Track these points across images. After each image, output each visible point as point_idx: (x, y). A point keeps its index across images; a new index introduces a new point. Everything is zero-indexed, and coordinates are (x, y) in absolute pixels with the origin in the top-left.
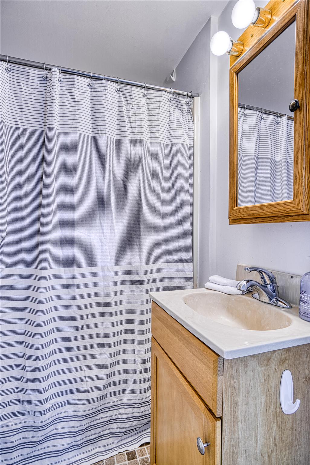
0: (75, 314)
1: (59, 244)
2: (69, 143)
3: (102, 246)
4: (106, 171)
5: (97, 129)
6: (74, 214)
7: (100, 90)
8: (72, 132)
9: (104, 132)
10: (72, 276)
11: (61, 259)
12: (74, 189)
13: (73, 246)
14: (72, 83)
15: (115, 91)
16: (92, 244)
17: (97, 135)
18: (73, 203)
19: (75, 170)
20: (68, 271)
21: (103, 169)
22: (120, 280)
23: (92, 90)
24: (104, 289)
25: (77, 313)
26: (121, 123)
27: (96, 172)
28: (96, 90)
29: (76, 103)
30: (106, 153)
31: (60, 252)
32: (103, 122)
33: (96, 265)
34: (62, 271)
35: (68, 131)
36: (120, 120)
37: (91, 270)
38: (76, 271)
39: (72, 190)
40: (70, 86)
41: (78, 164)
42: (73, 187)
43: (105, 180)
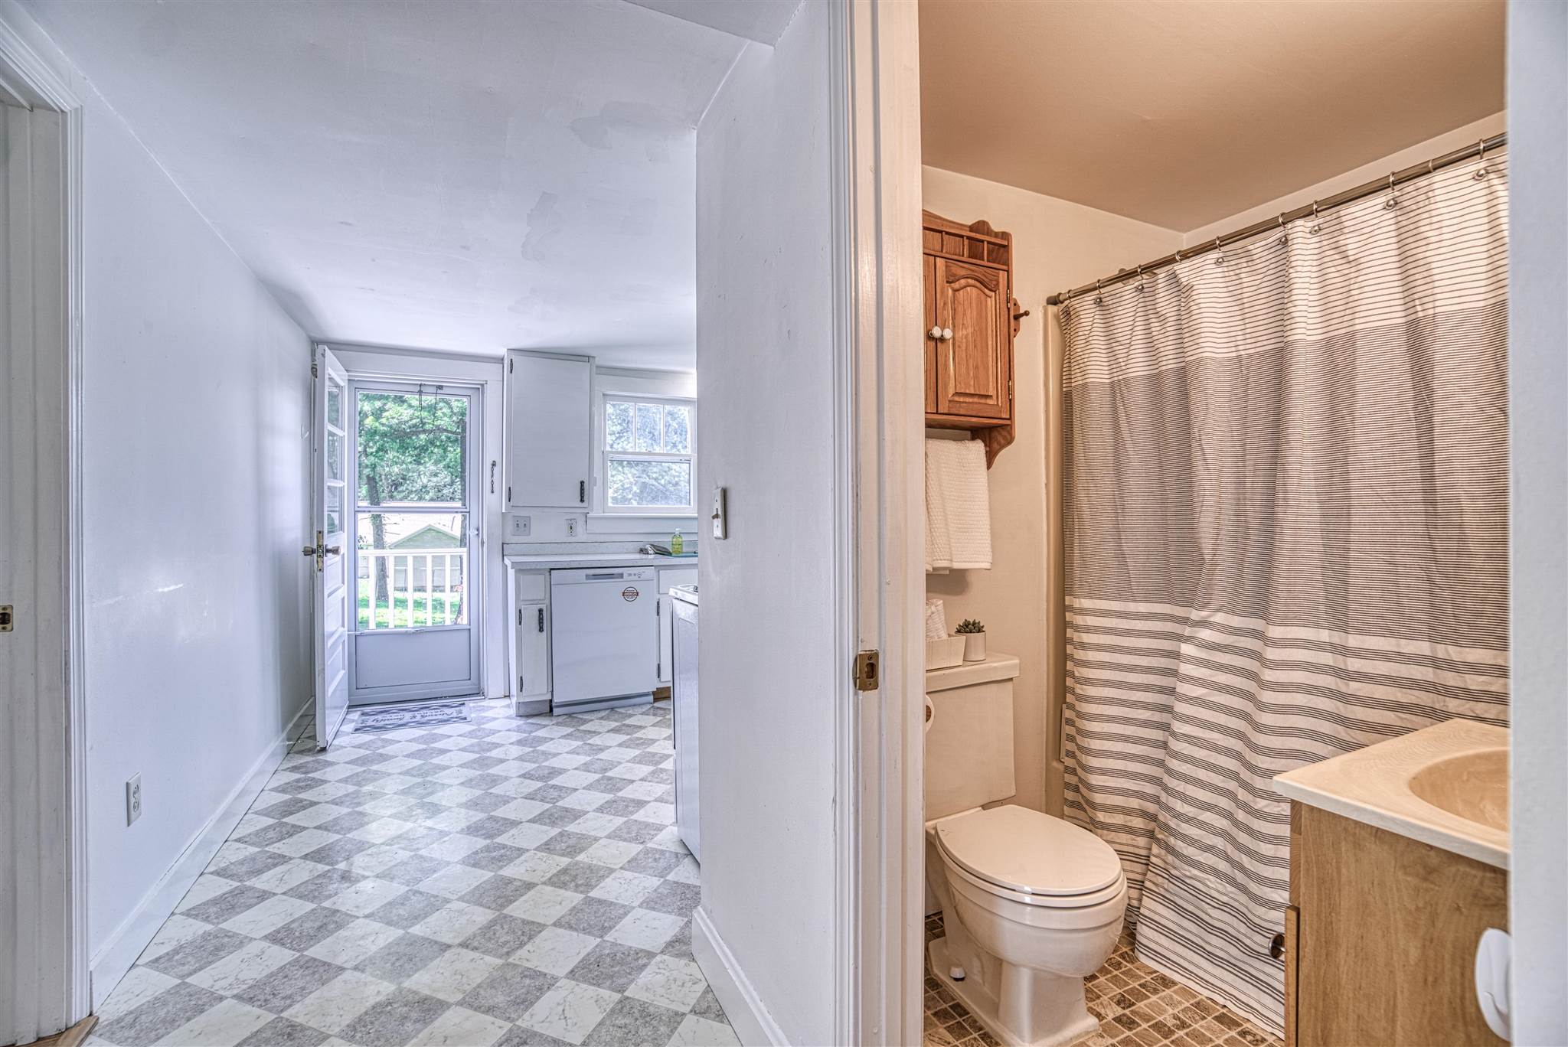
0: (1349, 737)
1: (1319, 576)
2: (1339, 358)
3: (1431, 592)
4: (1438, 401)
5: (1412, 304)
6: (1349, 513)
7: (1414, 207)
8: (1344, 331)
9: (1430, 305)
10: (1344, 651)
11: (1322, 609)
12: (1351, 458)
13: (1345, 584)
14: (1338, 227)
15: (1472, 182)
16: (1402, 584)
17: (1413, 317)
18: (1346, 487)
19: (1352, 415)
20: (1337, 638)
21: (1431, 399)
23: (1399, 213)
24: (1436, 700)
25: (1352, 734)
26: (1496, 258)
27: (1416, 408)
28: (1405, 210)
29: (1353, 264)
30: (1437, 356)
31: (1322, 595)
32: (1428, 280)
33: (1412, 637)
34: (1325, 636)
35: (1336, 333)
36: (1493, 252)
37: (1398, 645)
38: (1353, 641)
39: (1346, 462)
40: (1335, 234)
41: (1360, 399)
42: (1346, 453)
43: (1437, 425)
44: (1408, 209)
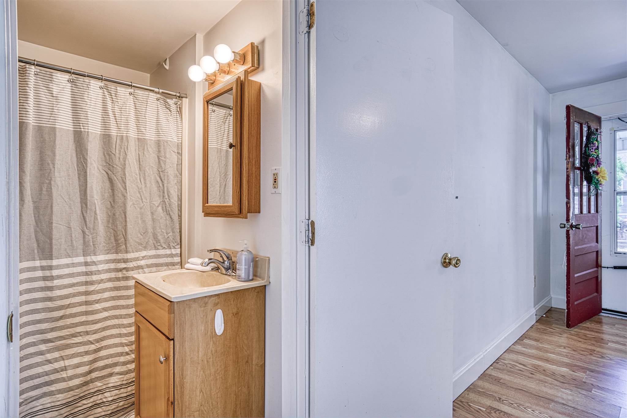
0: (54, 305)
1: (33, 236)
2: (46, 137)
3: (84, 237)
4: (89, 165)
5: (78, 124)
6: (52, 206)
7: (82, 87)
8: (49, 126)
9: (87, 128)
10: (50, 268)
11: (36, 251)
12: (52, 183)
13: (51, 239)
14: (50, 79)
15: (99, 89)
16: (73, 235)
17: (79, 130)
18: (50, 195)
19: (54, 164)
20: (44, 263)
21: (86, 164)
22: (105, 268)
23: (73, 86)
24: (87, 278)
25: (56, 303)
26: (105, 119)
27: (78, 166)
28: (77, 86)
29: (55, 98)
30: (89, 148)
31: (35, 245)
32: (86, 118)
33: (77, 256)
34: (38, 263)
35: (45, 125)
36: (104, 116)
37: (73, 260)
38: (55, 262)
39: (50, 184)
40: (47, 81)
41: (57, 157)
42: (51, 180)
43: (88, 173)
44: (79, 87)
